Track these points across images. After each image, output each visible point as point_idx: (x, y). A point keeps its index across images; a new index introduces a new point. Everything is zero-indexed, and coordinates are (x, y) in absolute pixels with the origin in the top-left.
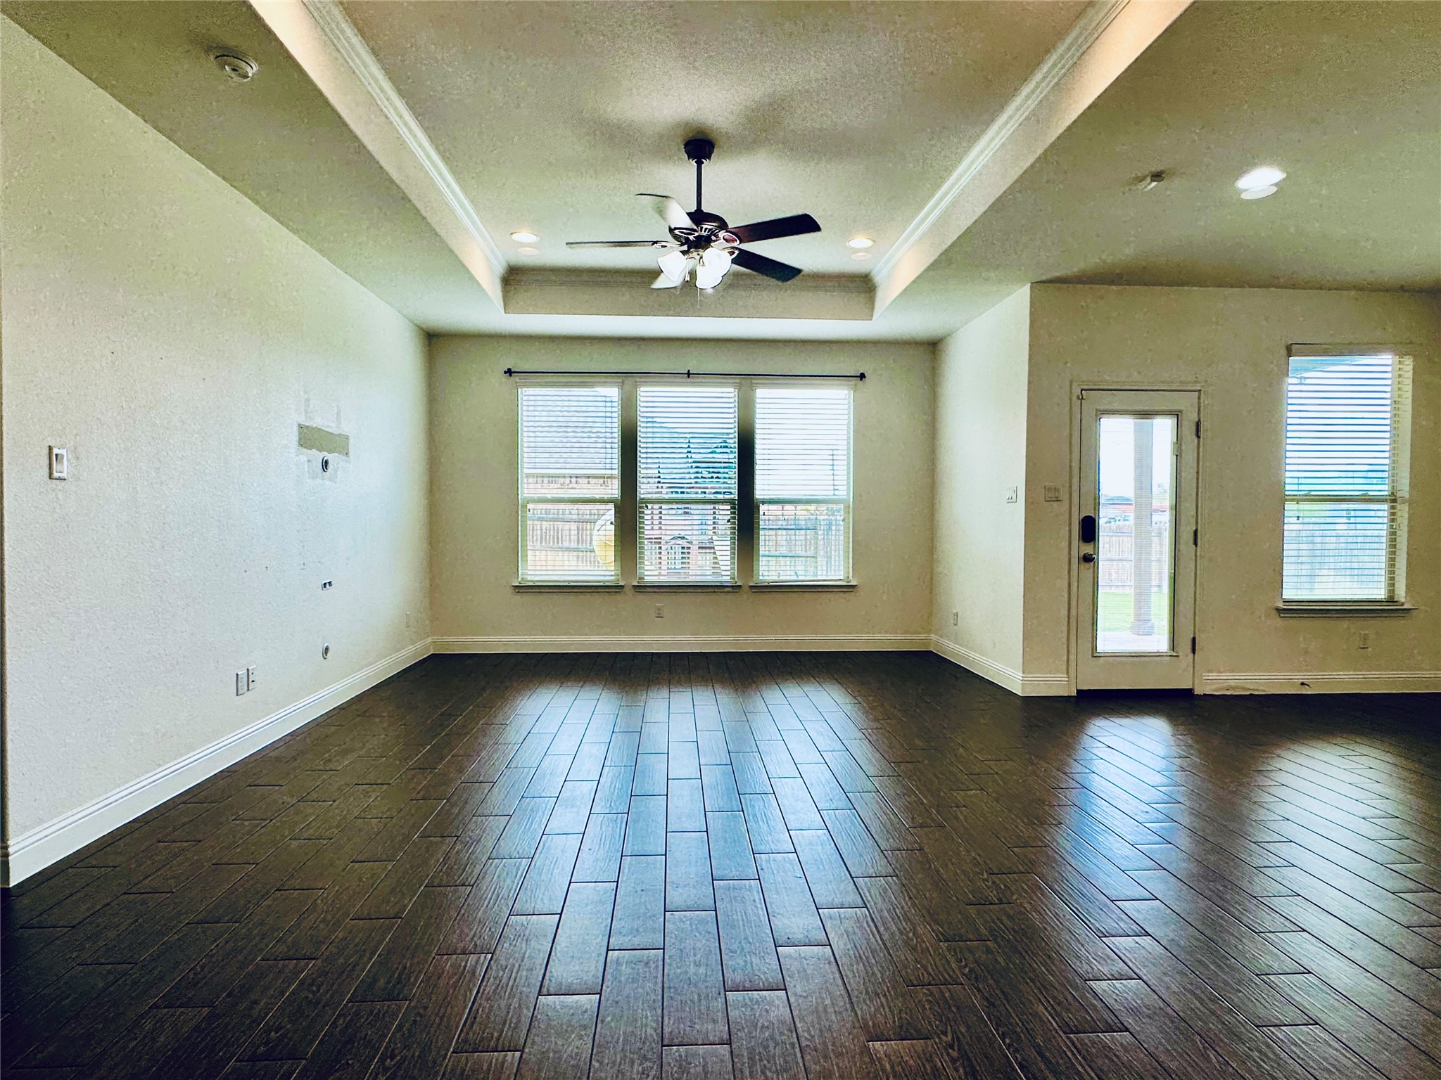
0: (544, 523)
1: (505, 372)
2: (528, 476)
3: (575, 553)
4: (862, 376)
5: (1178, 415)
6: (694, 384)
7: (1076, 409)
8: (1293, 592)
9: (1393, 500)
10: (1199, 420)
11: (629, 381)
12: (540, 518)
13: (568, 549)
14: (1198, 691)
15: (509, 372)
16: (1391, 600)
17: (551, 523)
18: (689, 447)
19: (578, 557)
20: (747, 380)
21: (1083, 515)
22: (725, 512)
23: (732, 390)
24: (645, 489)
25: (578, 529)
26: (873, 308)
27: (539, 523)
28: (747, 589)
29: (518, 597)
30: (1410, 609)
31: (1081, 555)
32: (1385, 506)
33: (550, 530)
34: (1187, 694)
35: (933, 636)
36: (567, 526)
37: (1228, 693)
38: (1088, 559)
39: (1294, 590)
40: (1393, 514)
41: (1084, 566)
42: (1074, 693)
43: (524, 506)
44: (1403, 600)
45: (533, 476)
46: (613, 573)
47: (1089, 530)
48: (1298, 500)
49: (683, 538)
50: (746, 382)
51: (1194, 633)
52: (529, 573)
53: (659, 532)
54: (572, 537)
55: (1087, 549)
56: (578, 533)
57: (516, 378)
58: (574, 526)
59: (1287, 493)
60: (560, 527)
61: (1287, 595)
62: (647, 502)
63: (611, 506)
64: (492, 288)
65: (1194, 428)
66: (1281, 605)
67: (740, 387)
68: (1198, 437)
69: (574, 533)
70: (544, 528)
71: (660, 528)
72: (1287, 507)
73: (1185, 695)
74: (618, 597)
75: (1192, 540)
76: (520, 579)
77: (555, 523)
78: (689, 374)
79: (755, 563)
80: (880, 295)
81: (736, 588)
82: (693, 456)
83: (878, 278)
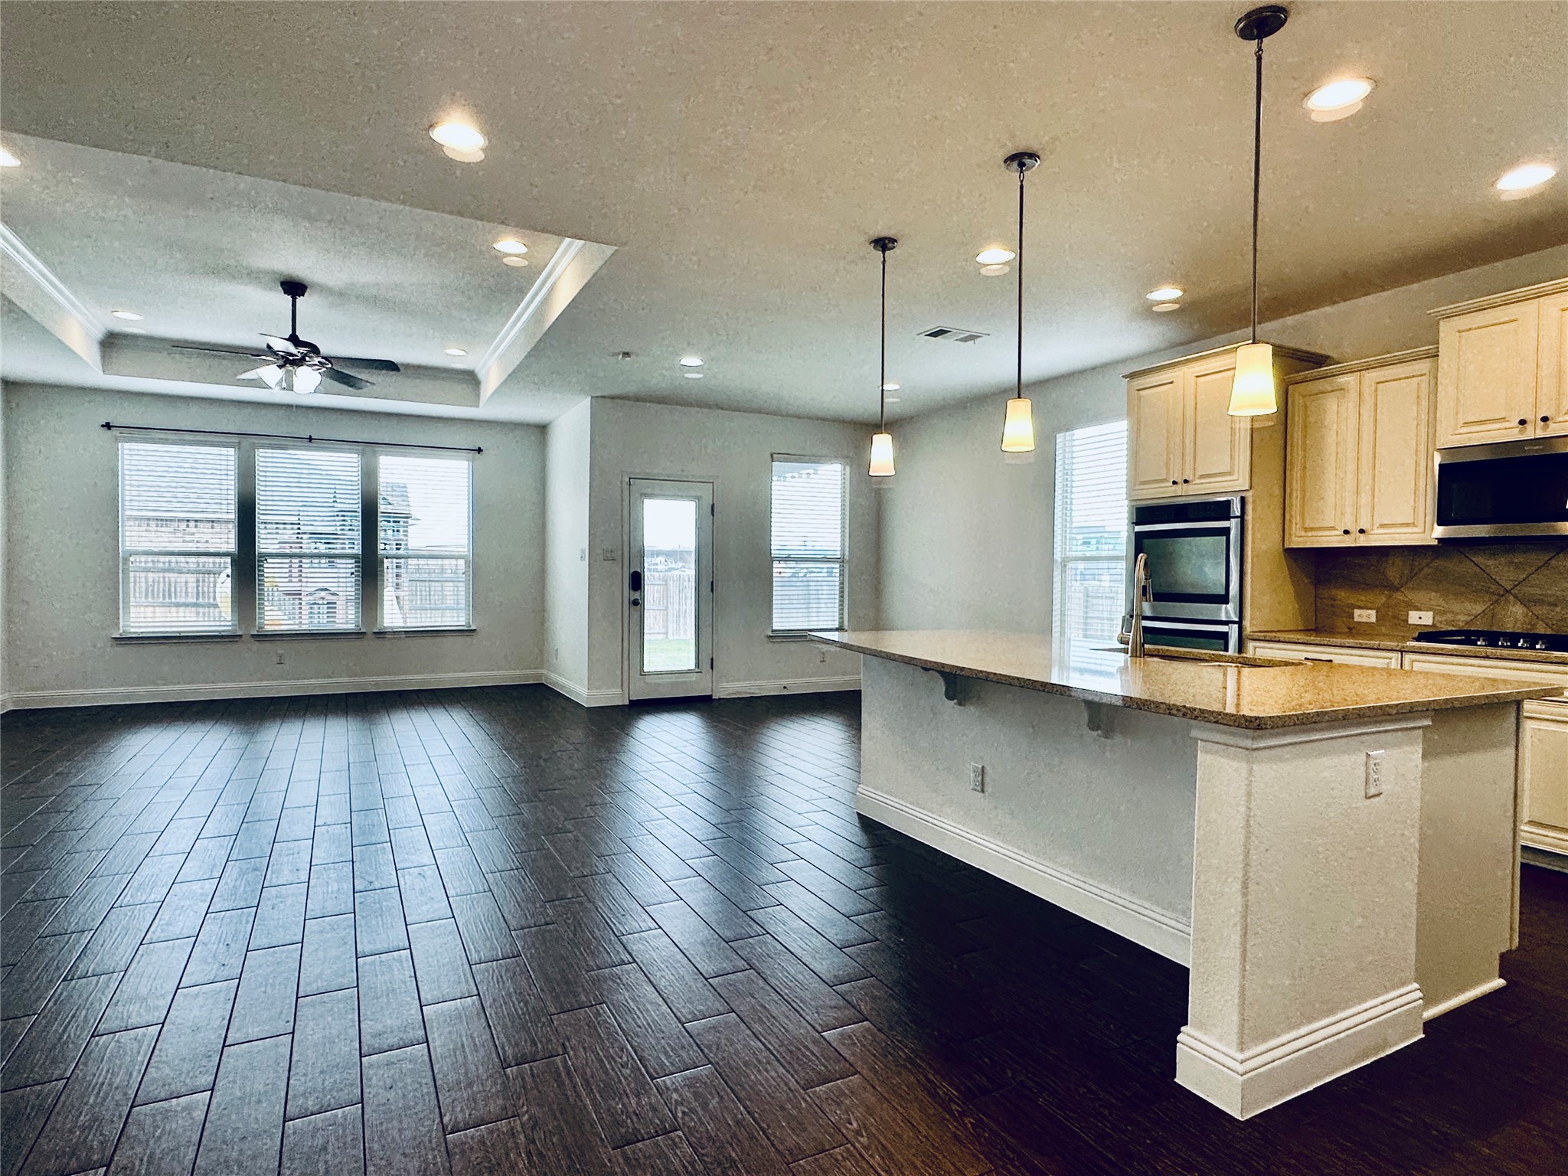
0: (150, 575)
1: (103, 426)
2: (130, 518)
3: (194, 609)
4: (480, 450)
5: (698, 499)
6: (317, 449)
7: (626, 493)
8: (779, 624)
9: (842, 561)
10: (714, 503)
11: (246, 442)
12: (145, 568)
13: (187, 605)
14: (714, 696)
15: (108, 426)
16: (840, 627)
17: (161, 575)
18: (335, 497)
19: (198, 613)
20: (368, 447)
21: (633, 571)
22: (349, 566)
23: (356, 455)
24: (265, 542)
25: (198, 581)
26: (478, 396)
27: (143, 575)
28: (370, 636)
29: (119, 649)
31: (633, 600)
32: (837, 565)
33: (159, 582)
35: (544, 671)
36: (183, 578)
38: (636, 603)
39: (782, 621)
40: (842, 570)
41: (633, 608)
42: (627, 702)
43: (126, 560)
44: (848, 627)
45: (136, 519)
46: (230, 624)
47: (636, 581)
48: (781, 560)
49: (327, 590)
50: (368, 448)
51: (712, 655)
52: (132, 625)
53: (299, 584)
54: (190, 590)
55: (636, 595)
56: (198, 586)
57: (115, 432)
58: (192, 578)
59: (773, 556)
60: (173, 580)
61: (775, 626)
62: (266, 556)
63: (229, 560)
64: (90, 354)
65: (710, 510)
66: (770, 634)
67: (363, 454)
68: (713, 515)
69: (192, 585)
70: (150, 580)
71: (300, 581)
72: (774, 565)
73: (707, 699)
74: (235, 646)
75: (709, 590)
76: (121, 631)
77: (167, 575)
78: (310, 439)
79: (378, 612)
80: (483, 387)
81: (358, 635)
82: (339, 505)
83: (481, 375)
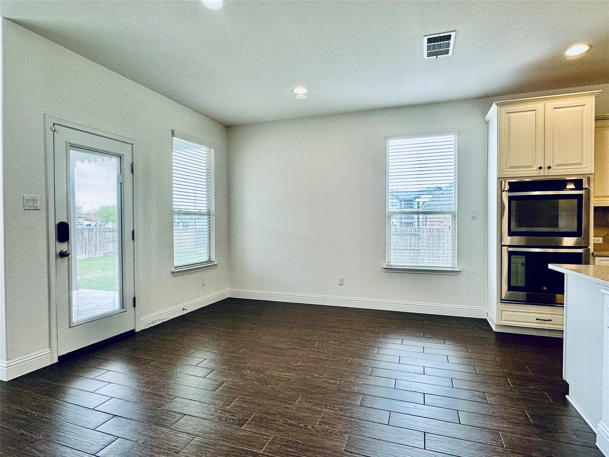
5: (121, 157)
8: (178, 262)
9: (209, 214)
10: (133, 163)
14: (138, 330)
16: (210, 261)
21: (58, 221)
30: (216, 264)
31: (58, 251)
32: (206, 217)
34: (132, 334)
37: (153, 325)
38: (64, 254)
40: (210, 221)
41: (62, 260)
44: (214, 260)
47: (64, 232)
48: (178, 213)
51: (134, 294)
55: (63, 247)
59: (174, 210)
61: (176, 264)
65: (130, 167)
66: (173, 270)
68: (133, 173)
72: (174, 217)
75: (131, 238)
